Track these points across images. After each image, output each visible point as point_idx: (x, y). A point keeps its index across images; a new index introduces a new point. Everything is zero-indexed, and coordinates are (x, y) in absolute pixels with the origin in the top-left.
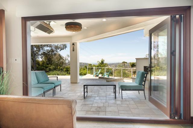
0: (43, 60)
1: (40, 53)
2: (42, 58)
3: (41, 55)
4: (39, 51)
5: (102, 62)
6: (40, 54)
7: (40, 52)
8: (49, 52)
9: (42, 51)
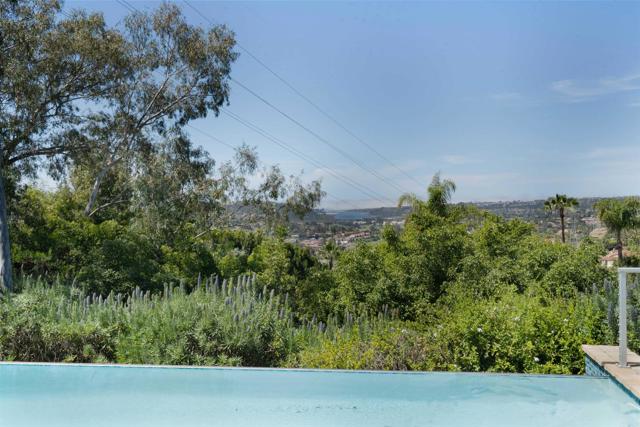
0: (67, 189)
1: (43, 138)
2: (55, 177)
3: (50, 152)
4: (38, 121)
5: (437, 200)
6: (48, 146)
7: (44, 128)
8: (106, 133)
9: (55, 124)
